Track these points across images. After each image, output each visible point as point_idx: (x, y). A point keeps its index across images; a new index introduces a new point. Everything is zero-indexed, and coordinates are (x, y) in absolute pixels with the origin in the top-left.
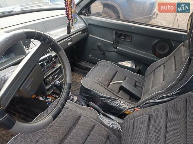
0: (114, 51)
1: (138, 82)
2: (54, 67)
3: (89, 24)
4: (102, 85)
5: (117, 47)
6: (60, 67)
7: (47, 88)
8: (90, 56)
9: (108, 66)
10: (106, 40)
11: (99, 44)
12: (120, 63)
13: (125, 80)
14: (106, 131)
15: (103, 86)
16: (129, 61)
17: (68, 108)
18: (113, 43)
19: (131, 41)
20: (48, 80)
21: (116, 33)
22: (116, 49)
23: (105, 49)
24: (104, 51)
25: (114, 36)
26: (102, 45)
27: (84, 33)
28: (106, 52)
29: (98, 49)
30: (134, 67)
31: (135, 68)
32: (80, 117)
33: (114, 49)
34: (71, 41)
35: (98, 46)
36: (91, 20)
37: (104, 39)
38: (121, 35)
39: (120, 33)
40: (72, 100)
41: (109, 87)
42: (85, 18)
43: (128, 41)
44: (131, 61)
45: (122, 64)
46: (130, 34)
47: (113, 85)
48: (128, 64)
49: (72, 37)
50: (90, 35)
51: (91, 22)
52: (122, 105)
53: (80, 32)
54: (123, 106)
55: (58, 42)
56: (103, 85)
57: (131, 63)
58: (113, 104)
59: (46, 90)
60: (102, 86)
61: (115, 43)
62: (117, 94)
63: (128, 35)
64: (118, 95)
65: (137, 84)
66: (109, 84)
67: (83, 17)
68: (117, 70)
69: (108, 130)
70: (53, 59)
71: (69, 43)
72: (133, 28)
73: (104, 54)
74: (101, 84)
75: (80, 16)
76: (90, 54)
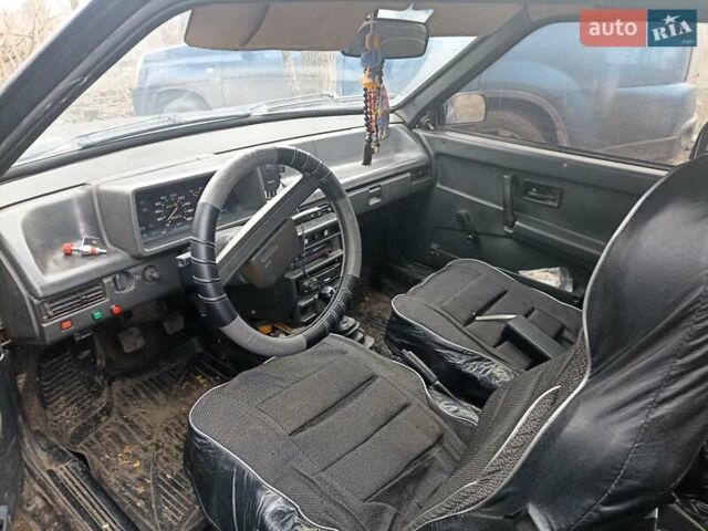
0: (508, 236)
1: (569, 330)
2: (325, 256)
3: (438, 155)
4: (450, 318)
5: (514, 223)
6: (340, 258)
7: (303, 303)
8: (434, 246)
9: (480, 274)
10: (485, 200)
11: (462, 212)
12: (525, 274)
13: (527, 316)
14: (437, 422)
15: (452, 322)
16: (552, 269)
17: (345, 353)
18: (501, 208)
19: (559, 207)
20: (306, 283)
21: (514, 181)
22: (512, 226)
23: (478, 229)
24: (476, 233)
25: (508, 189)
26: (471, 216)
27: (418, 177)
28: (482, 238)
29: (458, 227)
30: (569, 289)
31: (571, 290)
32: (372, 378)
33: (506, 229)
34: (377, 195)
35: (459, 217)
36: (444, 141)
37: (480, 197)
38: (529, 187)
39: (527, 180)
40: (362, 341)
41: (469, 326)
42: (427, 137)
43: (553, 207)
44: (558, 269)
45: (530, 277)
46: (558, 186)
47: (483, 323)
48: (549, 277)
49: (382, 183)
50: (439, 186)
51: (443, 148)
52: (499, 375)
53: (408, 175)
54: (501, 379)
55: (348, 191)
56: (453, 319)
57: (559, 273)
58: (471, 369)
59: (298, 311)
60: (449, 320)
61: (509, 209)
62: (491, 349)
63: (550, 189)
64: (495, 351)
65: (566, 334)
66: (472, 319)
67: (421, 133)
68: (506, 288)
69: (442, 421)
70: (326, 233)
71: (374, 201)
72: (565, 165)
73: (476, 241)
74: (447, 314)
75: (414, 131)
76: (436, 243)
